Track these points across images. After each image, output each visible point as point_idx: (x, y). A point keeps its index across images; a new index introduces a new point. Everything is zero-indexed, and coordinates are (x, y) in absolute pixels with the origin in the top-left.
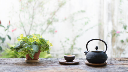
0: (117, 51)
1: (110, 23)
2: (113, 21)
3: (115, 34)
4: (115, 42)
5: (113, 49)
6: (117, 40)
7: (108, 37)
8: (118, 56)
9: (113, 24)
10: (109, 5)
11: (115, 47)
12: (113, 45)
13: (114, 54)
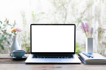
0: (102, 45)
1: (97, 22)
2: (99, 21)
3: (101, 31)
4: (101, 37)
5: (100, 44)
6: (103, 36)
7: (95, 34)
8: (103, 49)
9: (99, 23)
10: (96, 7)
11: (101, 42)
12: (99, 40)
13: (100, 47)
